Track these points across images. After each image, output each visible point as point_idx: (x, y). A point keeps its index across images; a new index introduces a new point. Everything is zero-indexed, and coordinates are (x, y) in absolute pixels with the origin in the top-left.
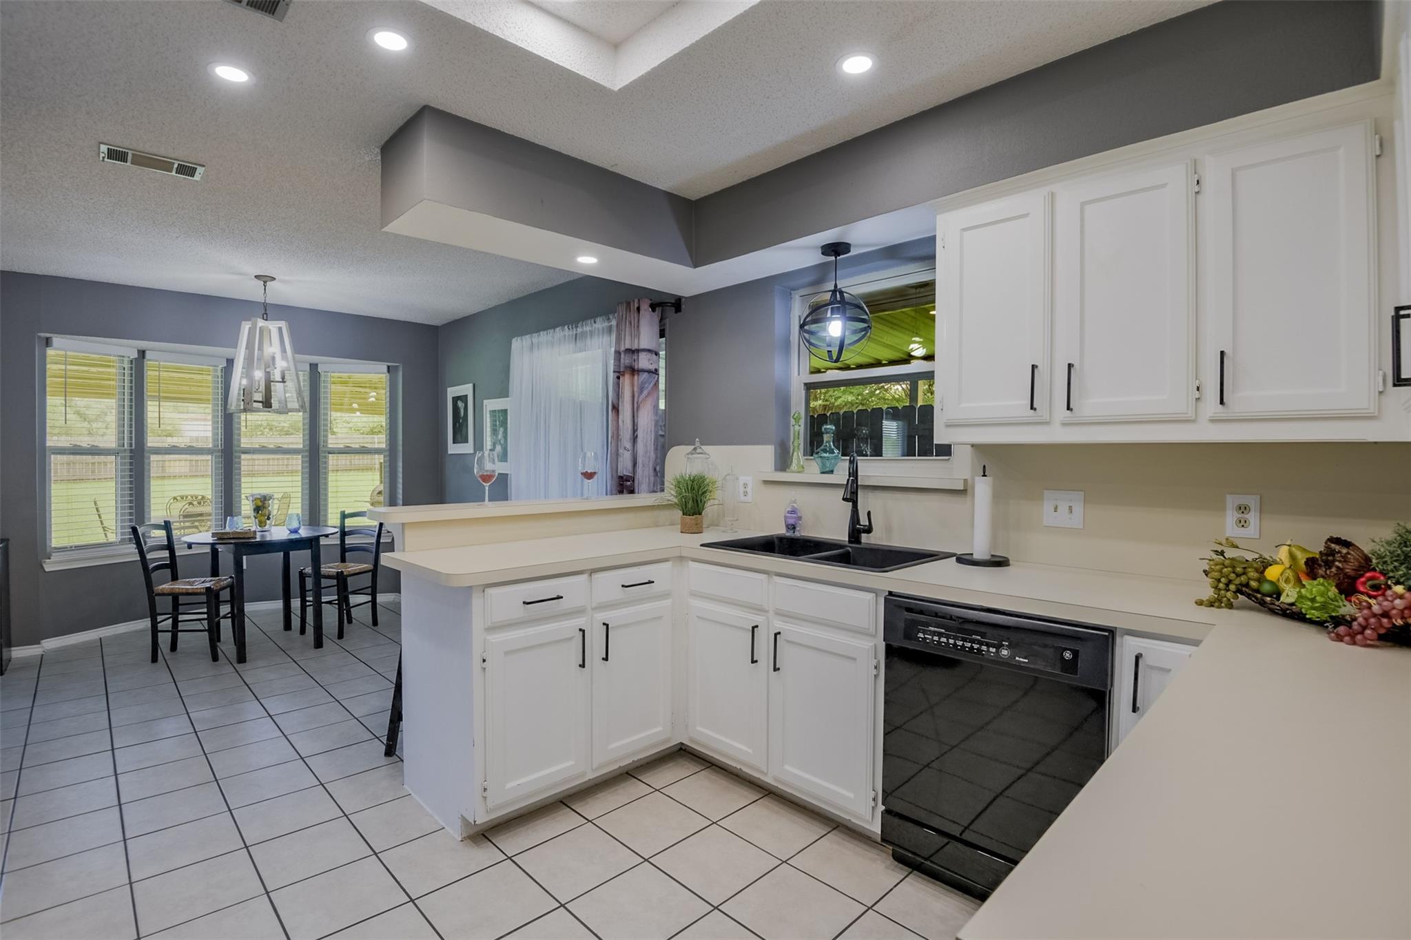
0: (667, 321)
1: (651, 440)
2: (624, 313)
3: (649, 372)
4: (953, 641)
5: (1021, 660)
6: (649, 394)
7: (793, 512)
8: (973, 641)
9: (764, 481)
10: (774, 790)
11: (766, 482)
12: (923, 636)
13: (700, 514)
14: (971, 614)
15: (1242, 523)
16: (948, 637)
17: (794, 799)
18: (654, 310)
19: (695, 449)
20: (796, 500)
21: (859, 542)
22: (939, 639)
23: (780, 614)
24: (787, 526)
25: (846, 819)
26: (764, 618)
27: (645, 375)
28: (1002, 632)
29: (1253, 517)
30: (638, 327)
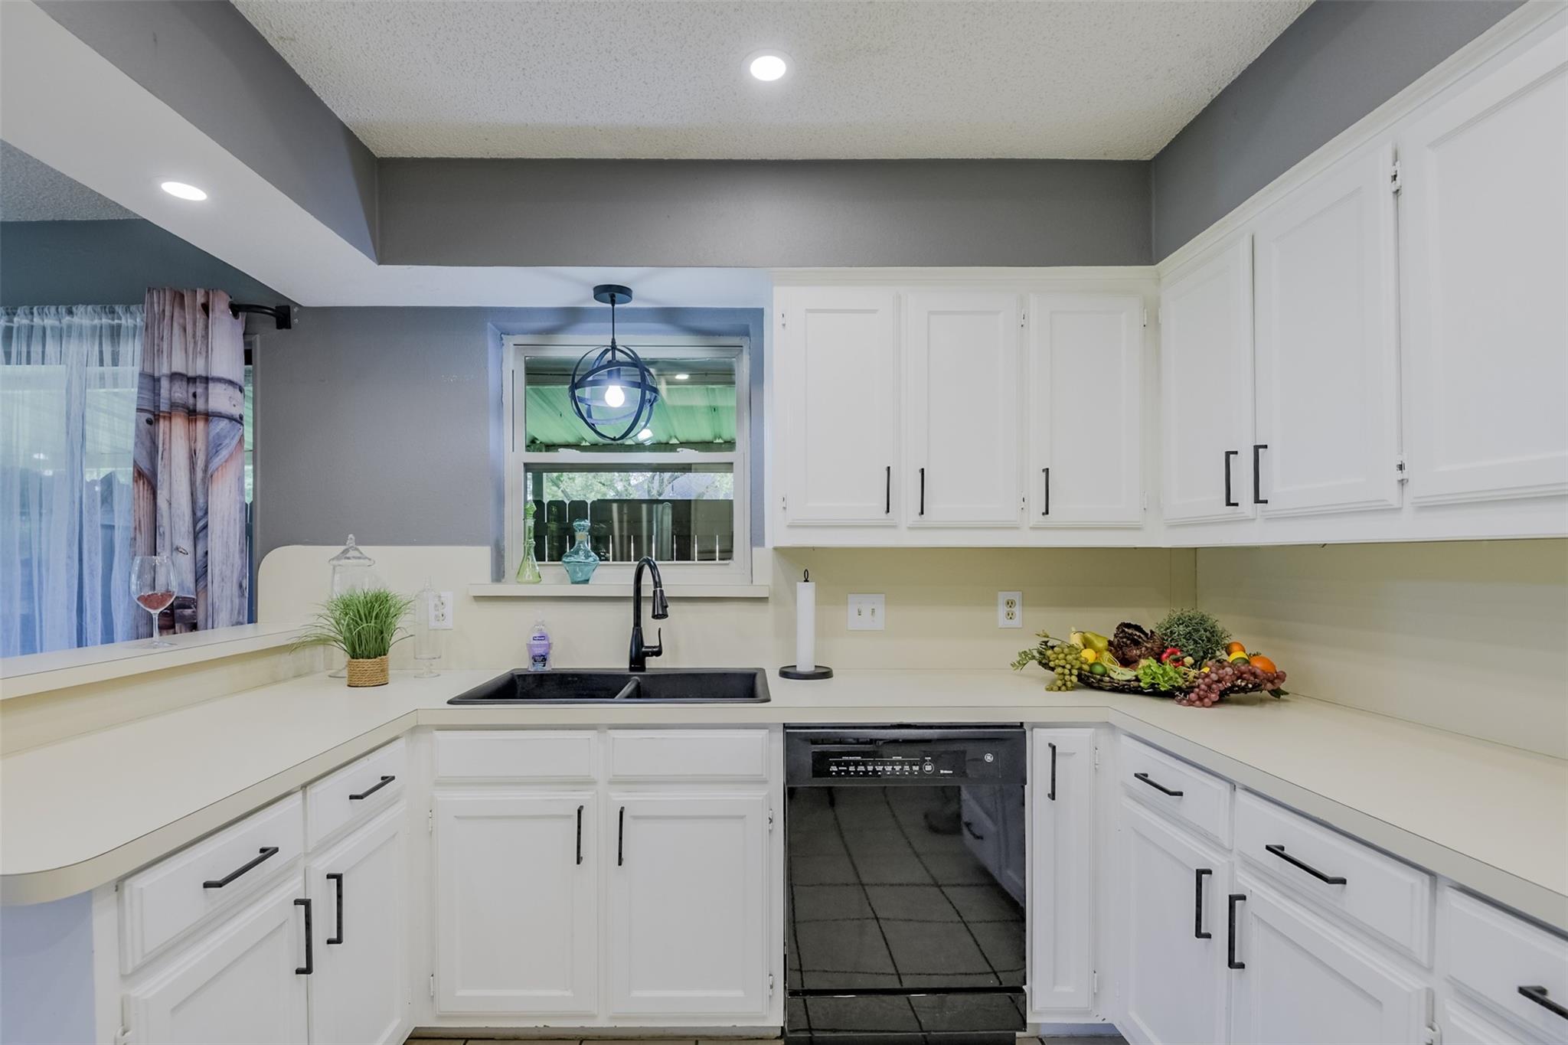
0: (257, 339)
1: (235, 535)
2: (168, 308)
3: (231, 418)
4: (872, 767)
5: (946, 772)
6: (231, 455)
7: (542, 637)
8: (893, 763)
9: (474, 597)
10: (583, 1034)
11: (479, 599)
12: (836, 770)
13: (385, 655)
14: (887, 734)
15: (1010, 616)
16: (865, 764)
17: (619, 1034)
18: (235, 315)
19: (345, 552)
20: (543, 621)
21: (643, 669)
22: (856, 768)
23: (616, 782)
24: (535, 659)
25: (729, 1027)
26: (590, 793)
27: (224, 424)
28: (923, 747)
29: (1017, 610)
30: (206, 336)
